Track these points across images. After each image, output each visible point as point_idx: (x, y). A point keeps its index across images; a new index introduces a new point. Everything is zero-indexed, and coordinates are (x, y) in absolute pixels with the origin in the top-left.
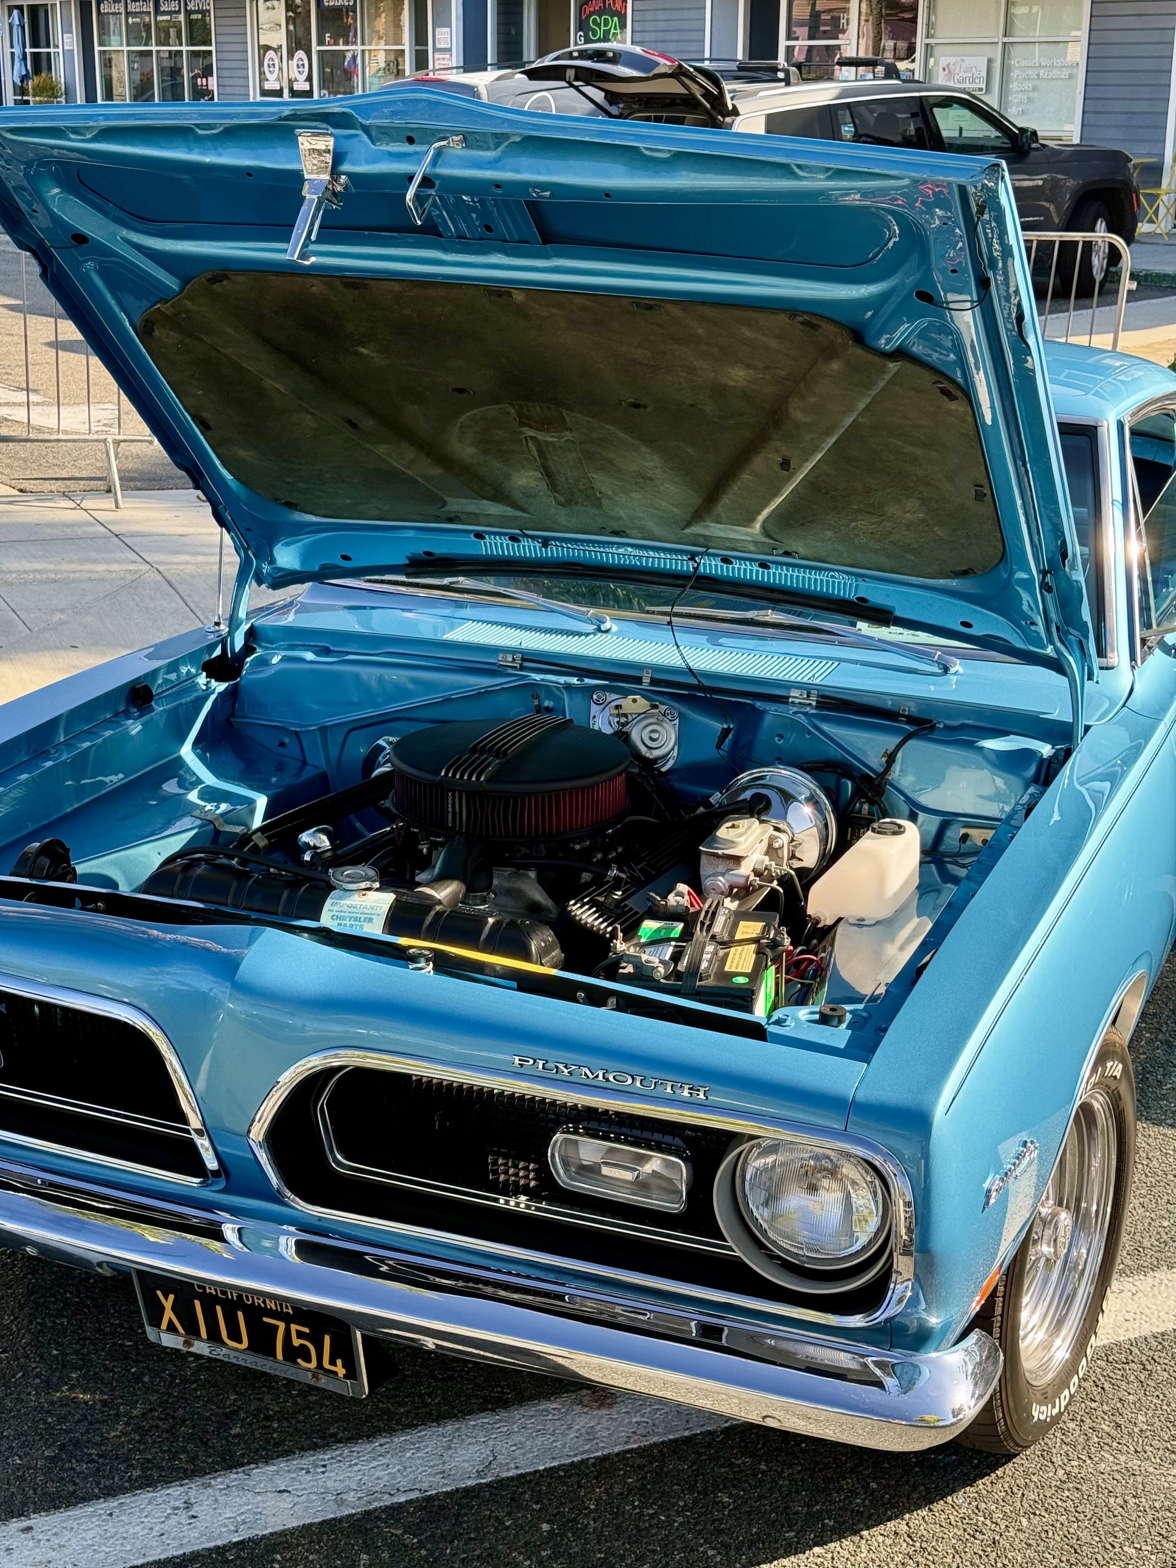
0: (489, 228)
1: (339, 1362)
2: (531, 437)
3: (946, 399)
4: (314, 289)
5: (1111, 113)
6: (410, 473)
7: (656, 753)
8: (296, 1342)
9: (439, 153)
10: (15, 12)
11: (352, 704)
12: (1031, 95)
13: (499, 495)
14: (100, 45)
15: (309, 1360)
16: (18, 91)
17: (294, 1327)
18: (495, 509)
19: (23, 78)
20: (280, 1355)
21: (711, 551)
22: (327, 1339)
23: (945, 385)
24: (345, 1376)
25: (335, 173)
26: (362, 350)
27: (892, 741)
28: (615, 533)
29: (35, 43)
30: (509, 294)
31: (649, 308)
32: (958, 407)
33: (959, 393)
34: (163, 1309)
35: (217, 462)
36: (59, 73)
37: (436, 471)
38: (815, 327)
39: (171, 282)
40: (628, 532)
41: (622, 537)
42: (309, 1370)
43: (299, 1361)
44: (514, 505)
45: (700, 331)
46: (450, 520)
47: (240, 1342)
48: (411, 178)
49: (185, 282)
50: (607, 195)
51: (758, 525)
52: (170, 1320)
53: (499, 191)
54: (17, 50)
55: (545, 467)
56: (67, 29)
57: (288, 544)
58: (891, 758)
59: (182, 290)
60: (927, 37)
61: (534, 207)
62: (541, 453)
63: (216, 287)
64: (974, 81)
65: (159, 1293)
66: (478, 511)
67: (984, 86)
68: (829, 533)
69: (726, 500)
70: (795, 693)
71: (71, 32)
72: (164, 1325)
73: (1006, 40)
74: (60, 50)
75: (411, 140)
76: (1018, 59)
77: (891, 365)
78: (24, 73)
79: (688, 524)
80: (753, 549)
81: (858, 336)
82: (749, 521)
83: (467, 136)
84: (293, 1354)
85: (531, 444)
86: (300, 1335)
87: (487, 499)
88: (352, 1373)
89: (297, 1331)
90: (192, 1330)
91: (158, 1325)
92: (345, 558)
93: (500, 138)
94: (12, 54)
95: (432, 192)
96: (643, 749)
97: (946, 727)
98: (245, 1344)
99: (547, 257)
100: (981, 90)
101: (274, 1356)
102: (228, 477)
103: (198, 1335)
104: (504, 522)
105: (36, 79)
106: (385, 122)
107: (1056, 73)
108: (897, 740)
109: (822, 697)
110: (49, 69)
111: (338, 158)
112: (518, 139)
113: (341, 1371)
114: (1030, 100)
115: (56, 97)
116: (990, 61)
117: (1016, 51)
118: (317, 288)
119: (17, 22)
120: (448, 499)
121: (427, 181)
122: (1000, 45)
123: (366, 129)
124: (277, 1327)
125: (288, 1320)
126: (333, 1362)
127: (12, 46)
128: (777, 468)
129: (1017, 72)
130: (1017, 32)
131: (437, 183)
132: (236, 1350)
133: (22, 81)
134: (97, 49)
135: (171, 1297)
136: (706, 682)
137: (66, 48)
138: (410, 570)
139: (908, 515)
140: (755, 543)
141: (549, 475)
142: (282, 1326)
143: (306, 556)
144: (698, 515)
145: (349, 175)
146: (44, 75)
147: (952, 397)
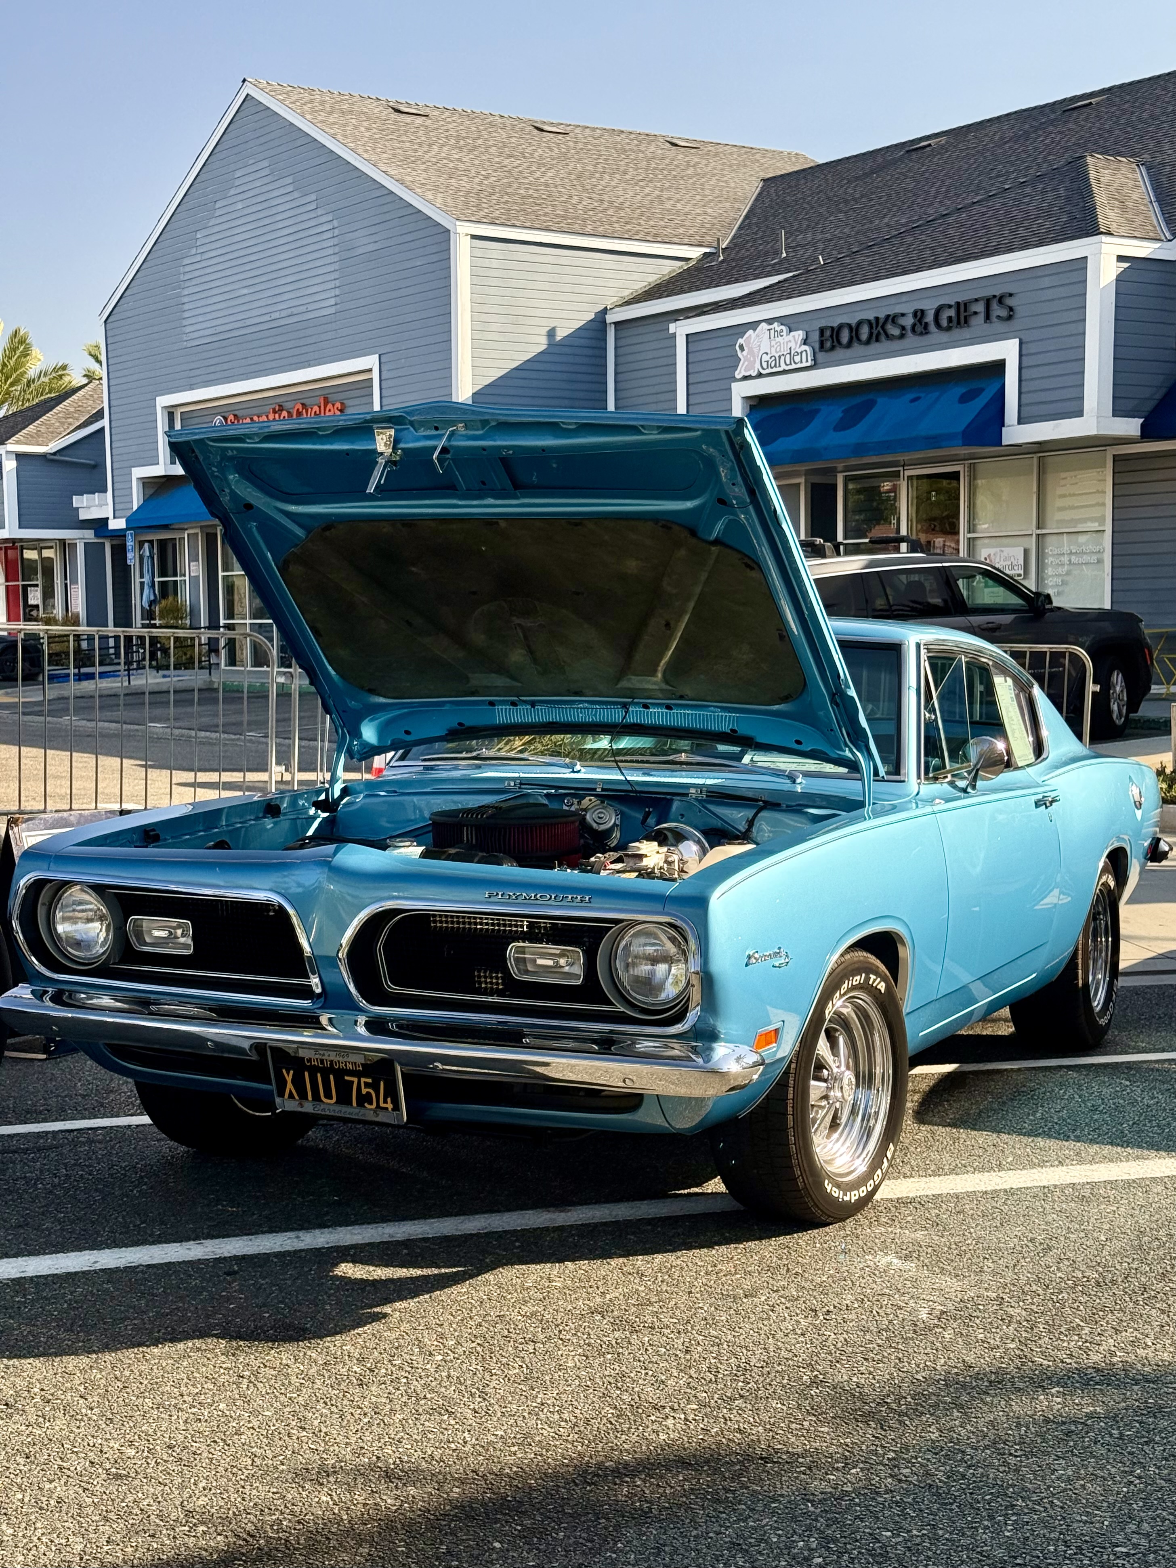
0: (483, 483)
1: (389, 1100)
2: (519, 625)
3: (748, 570)
4: (385, 530)
5: (1137, 590)
6: (445, 657)
7: (603, 827)
8: (364, 1091)
9: (452, 434)
10: (146, 545)
11: (412, 821)
12: (1065, 578)
13: (501, 669)
14: (223, 571)
15: (371, 1103)
16: (146, 616)
17: (363, 1080)
18: (501, 681)
19: (151, 603)
20: (354, 1104)
21: (635, 700)
22: (382, 1084)
23: (746, 560)
24: (393, 1110)
25: (395, 449)
26: (413, 569)
27: (750, 813)
28: (576, 694)
29: (163, 574)
30: (497, 523)
31: (576, 525)
32: (754, 574)
33: (755, 566)
34: (286, 1082)
35: (325, 661)
36: (186, 597)
37: (461, 654)
38: (670, 528)
39: (300, 532)
40: (584, 691)
41: (580, 696)
42: (371, 1109)
43: (366, 1105)
44: (513, 678)
45: (606, 537)
46: (473, 694)
47: (331, 1099)
48: (435, 448)
49: (308, 530)
50: (543, 450)
51: (660, 675)
52: (291, 1091)
53: (485, 453)
54: (146, 579)
55: (529, 647)
56: (194, 558)
57: (372, 720)
58: (751, 823)
59: (307, 537)
60: (969, 532)
61: (504, 461)
62: (526, 637)
63: (327, 533)
64: (1013, 568)
65: (284, 1071)
66: (489, 684)
67: (1022, 572)
68: (702, 677)
69: (638, 657)
70: (693, 791)
71: (198, 561)
72: (287, 1095)
73: (1039, 532)
74: (187, 578)
75: (437, 428)
76: (1052, 547)
77: (713, 548)
78: (152, 598)
79: (619, 679)
80: (661, 696)
81: (693, 533)
82: (653, 673)
83: (468, 424)
84: (364, 1099)
85: (519, 630)
86: (367, 1085)
87: (494, 672)
88: (397, 1107)
89: (365, 1082)
90: (303, 1096)
91: (283, 1096)
92: (407, 733)
93: (485, 423)
94: (142, 584)
95: (448, 456)
96: (595, 825)
97: (787, 806)
98: (334, 1100)
99: (517, 498)
100: (1019, 575)
101: (351, 1105)
102: (333, 672)
103: (307, 1099)
104: (508, 692)
105: (164, 602)
106: (422, 418)
107: (1086, 558)
108: (754, 811)
109: (710, 792)
110: (176, 594)
111: (396, 442)
112: (494, 424)
113: (390, 1106)
114: (1064, 583)
115: (181, 618)
116: (1026, 552)
117: (1050, 540)
118: (386, 529)
119: (147, 553)
120: (470, 675)
121: (444, 450)
122: (1034, 536)
123: (412, 423)
124: (353, 1082)
125: (358, 1074)
126: (385, 1102)
127: (142, 576)
128: (664, 628)
129: (1051, 559)
130: (1049, 523)
131: (452, 451)
132: (329, 1104)
133: (150, 606)
134: (221, 574)
135: (292, 1072)
136: (638, 788)
137: (192, 574)
138: (449, 738)
139: (745, 657)
140: (661, 690)
141: (531, 652)
142: (355, 1080)
143: (381, 733)
144: (624, 671)
145: (402, 449)
146: (171, 598)
147: (752, 569)
